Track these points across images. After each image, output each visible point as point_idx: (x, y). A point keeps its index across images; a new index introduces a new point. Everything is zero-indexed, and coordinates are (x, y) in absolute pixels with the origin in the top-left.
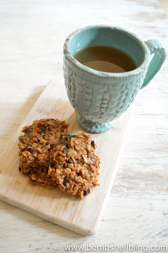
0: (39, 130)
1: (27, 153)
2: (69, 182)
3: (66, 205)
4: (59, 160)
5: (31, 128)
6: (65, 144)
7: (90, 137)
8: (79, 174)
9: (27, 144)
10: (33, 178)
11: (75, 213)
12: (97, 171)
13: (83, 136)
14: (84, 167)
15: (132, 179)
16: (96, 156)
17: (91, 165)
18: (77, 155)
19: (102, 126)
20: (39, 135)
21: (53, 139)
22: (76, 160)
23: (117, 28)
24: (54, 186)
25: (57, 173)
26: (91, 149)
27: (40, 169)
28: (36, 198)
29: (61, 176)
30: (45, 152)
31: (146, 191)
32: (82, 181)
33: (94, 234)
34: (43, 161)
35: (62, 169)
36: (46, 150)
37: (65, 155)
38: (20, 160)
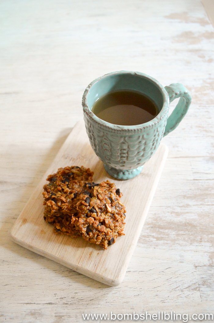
0: (63, 179)
1: (51, 203)
2: (92, 231)
3: (90, 254)
4: (82, 209)
5: (56, 176)
6: (88, 193)
7: (114, 185)
8: (103, 223)
9: (51, 193)
10: (58, 228)
11: (99, 263)
12: (122, 220)
13: (108, 184)
14: (108, 216)
15: (162, 228)
16: (121, 205)
17: (115, 214)
18: (100, 204)
19: (130, 173)
20: (63, 183)
21: (77, 188)
22: (99, 209)
23: (137, 73)
24: (79, 235)
25: (80, 222)
26: (115, 198)
27: (65, 218)
28: (60, 247)
29: (84, 225)
30: (68, 201)
31: (176, 242)
32: (106, 230)
33: (118, 285)
34: (67, 211)
35: (85, 218)
36: (70, 199)
37: (88, 204)
38: (45, 209)
